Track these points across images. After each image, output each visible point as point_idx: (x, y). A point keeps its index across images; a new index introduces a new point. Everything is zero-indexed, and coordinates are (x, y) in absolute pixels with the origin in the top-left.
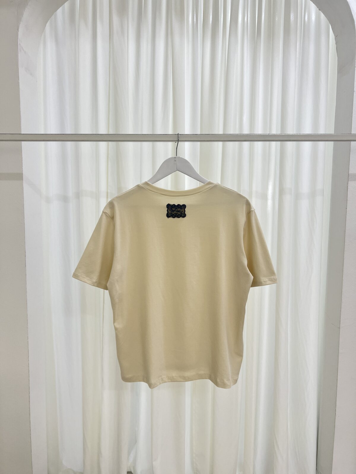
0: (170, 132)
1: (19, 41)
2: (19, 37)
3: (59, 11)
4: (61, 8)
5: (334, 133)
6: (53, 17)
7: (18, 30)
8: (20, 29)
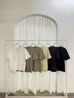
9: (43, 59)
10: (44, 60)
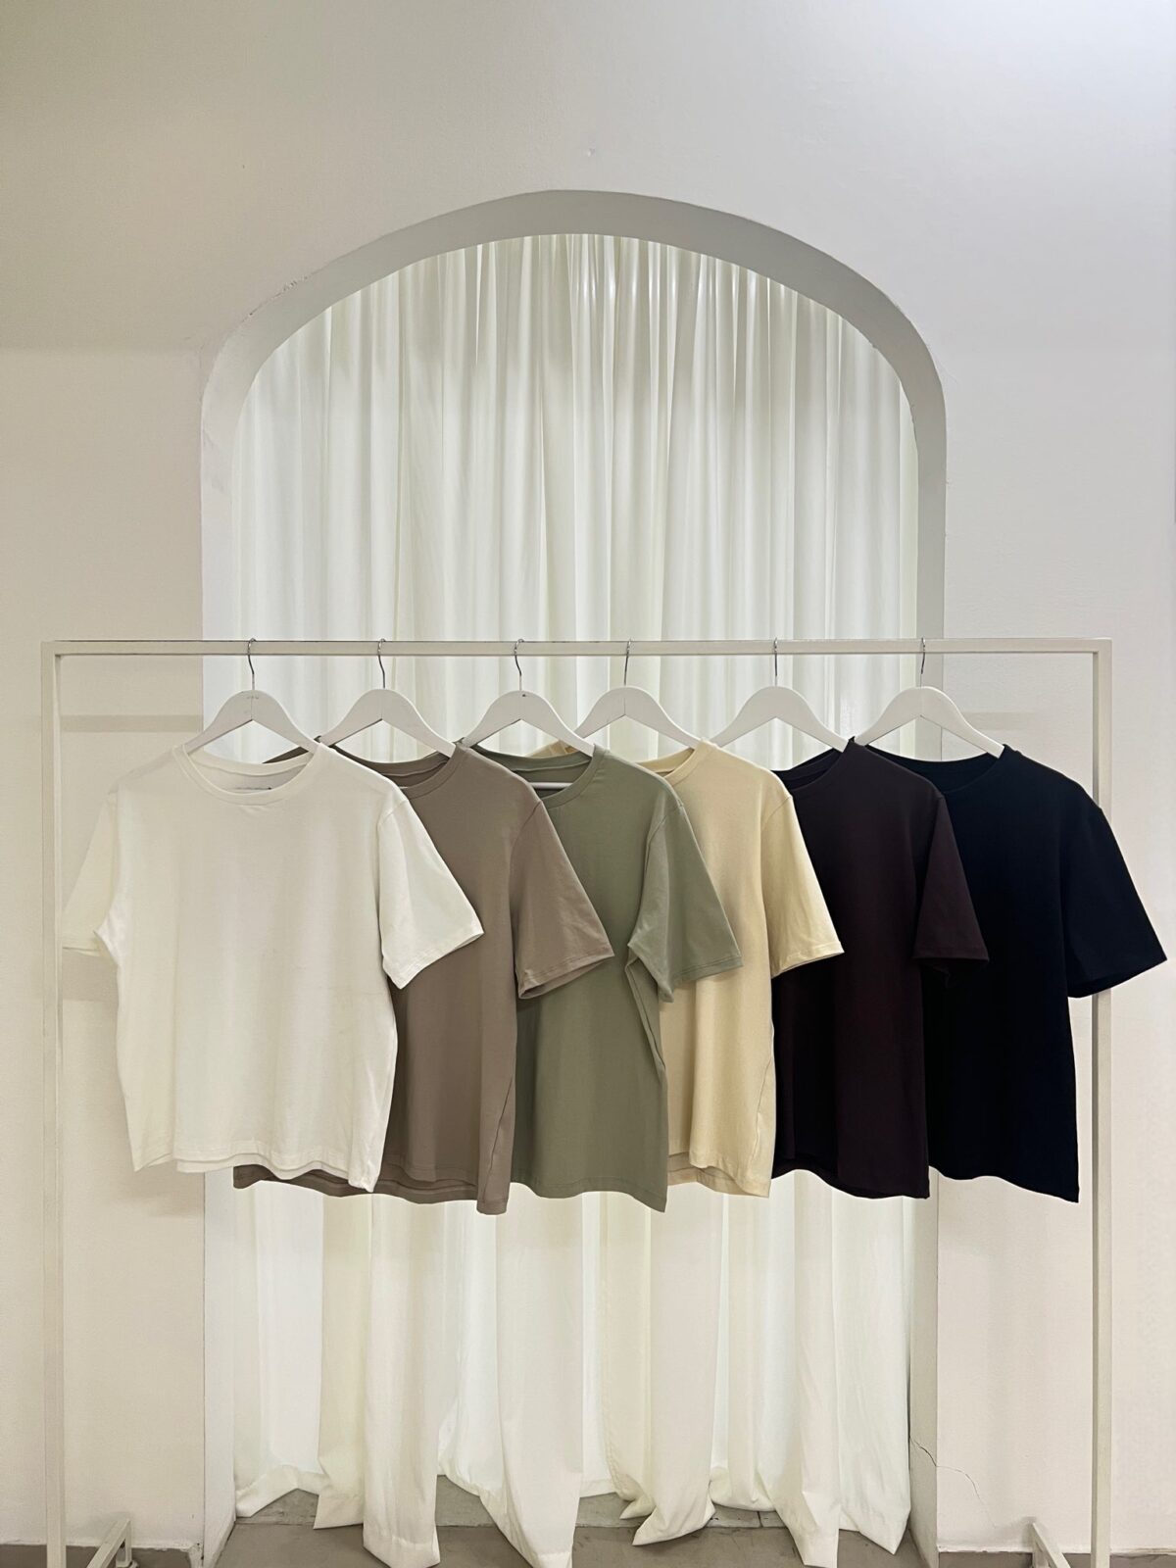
0: (542, 636)
1: (202, 425)
2: (204, 414)
5: (913, 637)
7: (201, 400)
8: (205, 399)
9: (688, 977)
10: (709, 990)
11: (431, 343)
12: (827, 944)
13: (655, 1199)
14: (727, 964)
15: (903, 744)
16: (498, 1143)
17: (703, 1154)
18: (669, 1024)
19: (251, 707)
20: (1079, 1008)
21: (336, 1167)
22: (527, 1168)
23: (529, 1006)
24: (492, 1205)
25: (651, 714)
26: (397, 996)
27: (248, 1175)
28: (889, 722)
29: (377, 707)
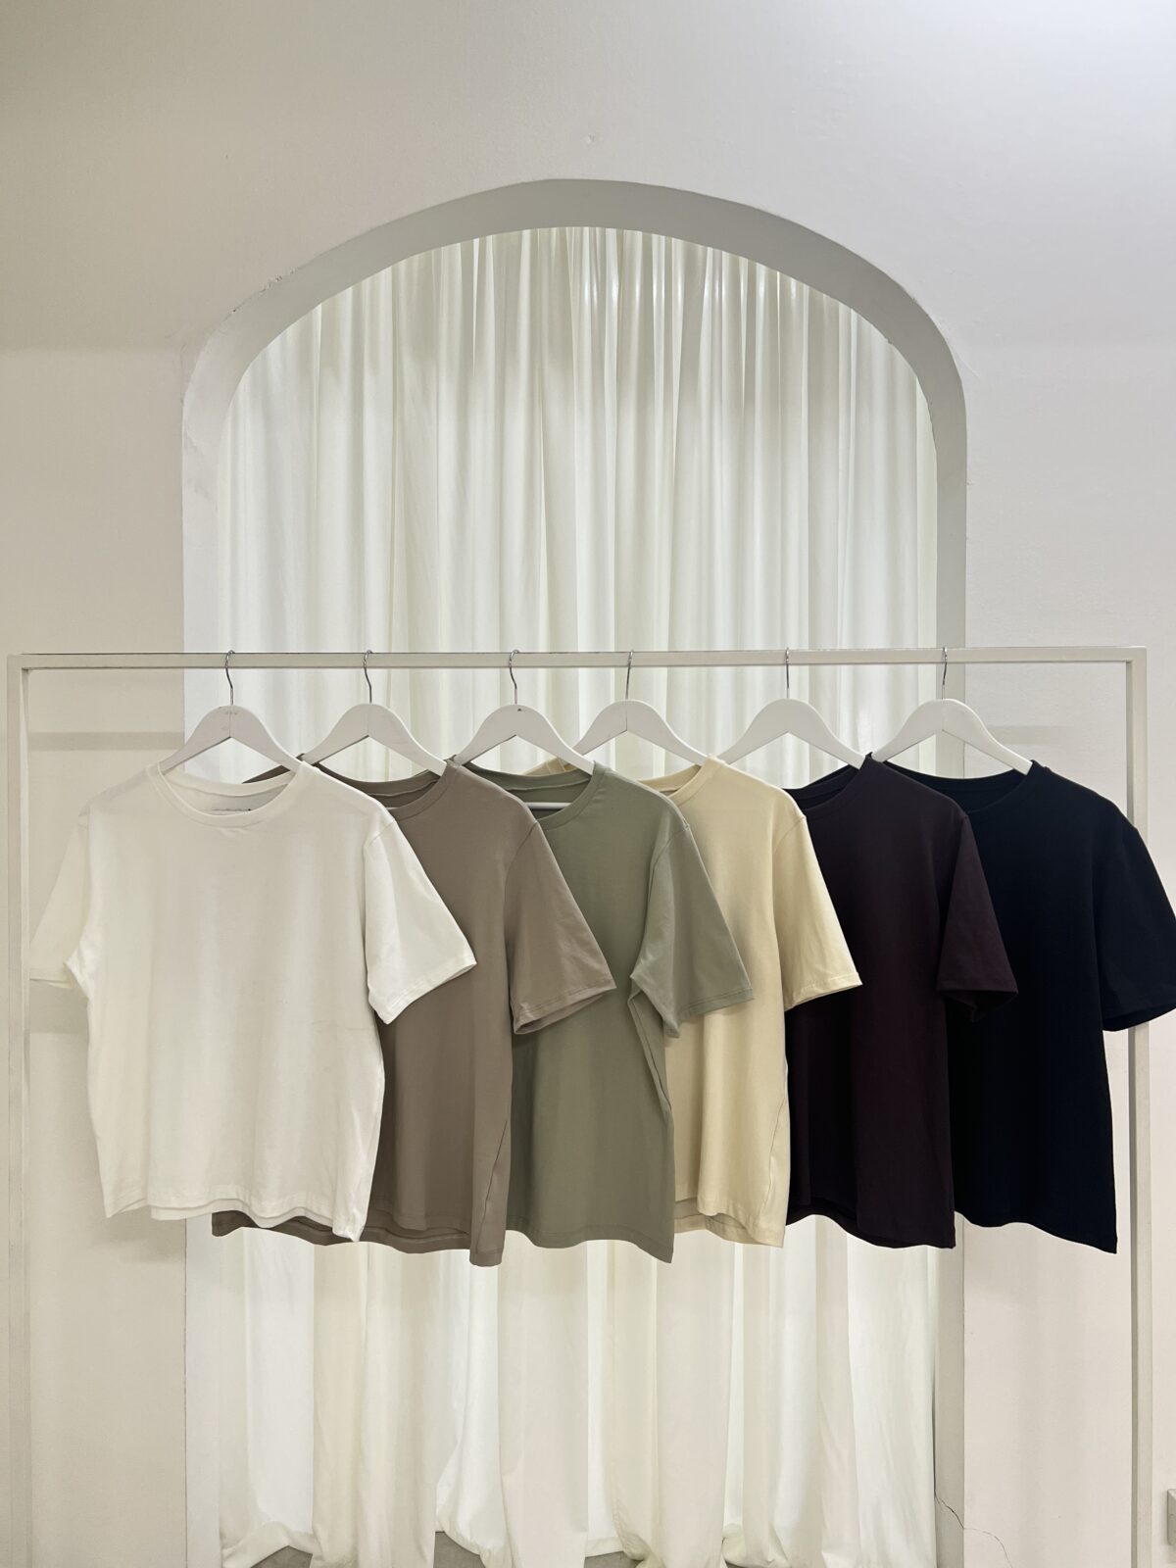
0: (543, 647)
1: (183, 428)
2: (185, 416)
3: (274, 347)
4: (278, 338)
5: (934, 646)
6: (258, 358)
7: (182, 401)
8: (186, 400)
9: (695, 1011)
10: (718, 1025)
11: (425, 342)
12: (844, 975)
13: (662, 1250)
14: (737, 996)
15: (924, 760)
16: (492, 1189)
17: (712, 1202)
18: (675, 1061)
19: (231, 724)
20: (1115, 1042)
21: (320, 1213)
22: (524, 1215)
23: (525, 1043)
24: (486, 1256)
25: (655, 730)
26: (385, 1033)
27: (228, 1221)
28: (908, 737)
29: (365, 723)
